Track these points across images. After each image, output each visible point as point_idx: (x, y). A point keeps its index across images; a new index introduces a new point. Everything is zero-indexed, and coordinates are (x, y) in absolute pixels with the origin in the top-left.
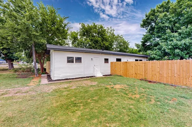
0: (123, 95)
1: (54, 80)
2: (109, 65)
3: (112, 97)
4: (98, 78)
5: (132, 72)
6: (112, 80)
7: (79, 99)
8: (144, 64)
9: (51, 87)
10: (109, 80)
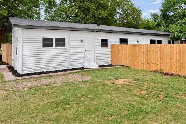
0: (126, 91)
1: (24, 73)
2: (108, 49)
3: (111, 94)
4: (92, 70)
5: (143, 60)
6: (113, 73)
7: (70, 97)
8: (159, 49)
9: (24, 84)
10: (108, 73)
